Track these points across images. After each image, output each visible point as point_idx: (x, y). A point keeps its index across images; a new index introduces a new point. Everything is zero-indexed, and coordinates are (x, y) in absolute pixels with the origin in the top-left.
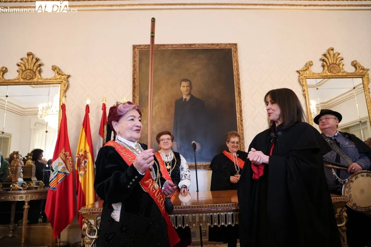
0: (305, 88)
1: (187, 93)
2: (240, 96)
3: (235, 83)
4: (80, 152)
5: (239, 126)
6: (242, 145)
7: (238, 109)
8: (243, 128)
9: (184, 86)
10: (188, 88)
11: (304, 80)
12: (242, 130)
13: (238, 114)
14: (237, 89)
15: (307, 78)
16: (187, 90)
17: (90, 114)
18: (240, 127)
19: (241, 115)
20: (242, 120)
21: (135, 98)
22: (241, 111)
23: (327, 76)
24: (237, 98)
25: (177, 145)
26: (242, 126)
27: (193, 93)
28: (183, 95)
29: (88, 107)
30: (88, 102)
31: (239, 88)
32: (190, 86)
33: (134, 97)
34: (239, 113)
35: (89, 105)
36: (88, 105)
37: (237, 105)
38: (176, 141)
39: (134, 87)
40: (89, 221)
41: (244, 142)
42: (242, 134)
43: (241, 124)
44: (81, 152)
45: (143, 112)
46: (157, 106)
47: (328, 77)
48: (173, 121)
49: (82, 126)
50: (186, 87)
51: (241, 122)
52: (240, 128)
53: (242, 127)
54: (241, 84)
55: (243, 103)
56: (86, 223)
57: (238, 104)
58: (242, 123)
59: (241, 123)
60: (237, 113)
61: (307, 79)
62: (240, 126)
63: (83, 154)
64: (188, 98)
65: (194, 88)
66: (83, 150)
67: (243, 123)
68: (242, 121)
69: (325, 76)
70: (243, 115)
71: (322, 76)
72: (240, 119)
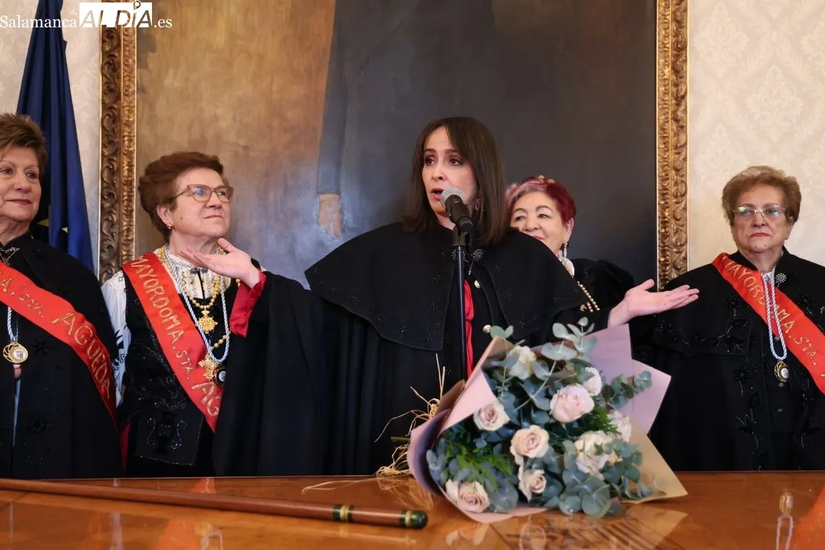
5: (663, 129)
6: (673, 226)
8: (682, 138)
12: (680, 148)
13: (665, 64)
18: (671, 134)
19: (678, 71)
20: (684, 97)
22: (680, 48)
25: (341, 212)
26: (682, 128)
34: (670, 59)
37: (664, 12)
38: (338, 192)
41: (685, 209)
42: (677, 170)
43: (676, 120)
48: (322, 84)
51: (678, 105)
52: (672, 140)
53: (676, 134)
57: (667, 6)
58: (680, 114)
59: (674, 112)
60: (660, 61)
62: (671, 127)
67: (685, 111)
68: (680, 99)
70: (691, 69)
72: (672, 89)
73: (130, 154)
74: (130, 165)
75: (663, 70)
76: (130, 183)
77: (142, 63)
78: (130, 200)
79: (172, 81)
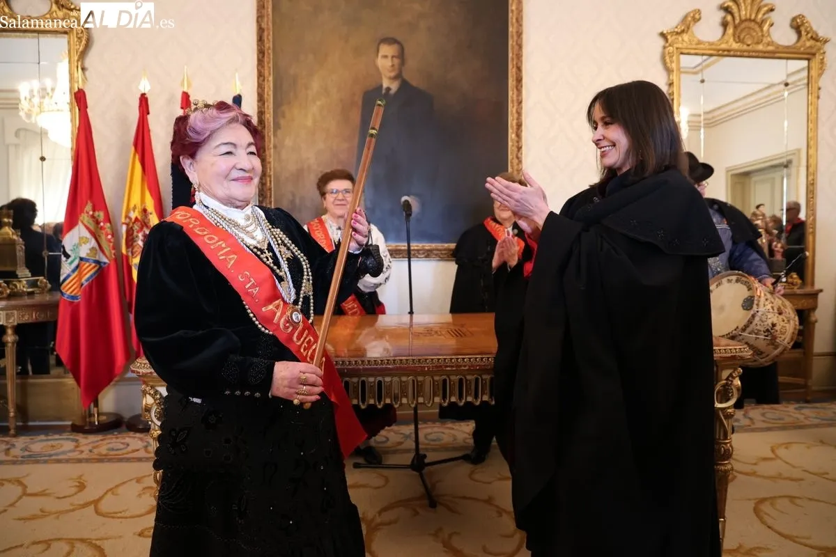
0: (674, 77)
1: (393, 74)
2: (519, 88)
3: (510, 55)
4: (132, 212)
5: (512, 163)
7: (512, 121)
9: (386, 57)
10: (396, 61)
11: (674, 58)
13: (512, 133)
14: (514, 70)
15: (682, 53)
16: (393, 66)
17: (151, 119)
18: (515, 164)
19: (518, 136)
20: (521, 147)
21: (264, 80)
22: (519, 126)
23: (728, 51)
24: (513, 94)
26: (520, 162)
27: (406, 76)
28: (381, 78)
29: (144, 100)
30: (145, 86)
31: (519, 69)
32: (401, 56)
33: (262, 78)
34: (515, 130)
35: (148, 96)
36: (145, 94)
37: (512, 109)
39: (261, 53)
40: (157, 391)
43: (518, 158)
44: (134, 211)
45: (284, 117)
46: (318, 103)
47: (732, 53)
49: (133, 149)
50: (390, 58)
51: (518, 151)
52: (516, 167)
53: (518, 164)
54: (524, 59)
55: (526, 106)
56: (150, 394)
57: (513, 107)
58: (519, 155)
59: (517, 154)
60: (510, 131)
61: (682, 56)
62: (516, 161)
63: (139, 217)
64: (394, 87)
65: (412, 63)
66: (139, 207)
67: (522, 154)
68: (519, 148)
69: (724, 51)
70: (524, 134)
71: (719, 50)
72: (515, 144)
73: (270, 176)
74: (270, 181)
75: (512, 135)
76: (270, 189)
77: (275, 135)
78: (271, 197)
79: (288, 142)
